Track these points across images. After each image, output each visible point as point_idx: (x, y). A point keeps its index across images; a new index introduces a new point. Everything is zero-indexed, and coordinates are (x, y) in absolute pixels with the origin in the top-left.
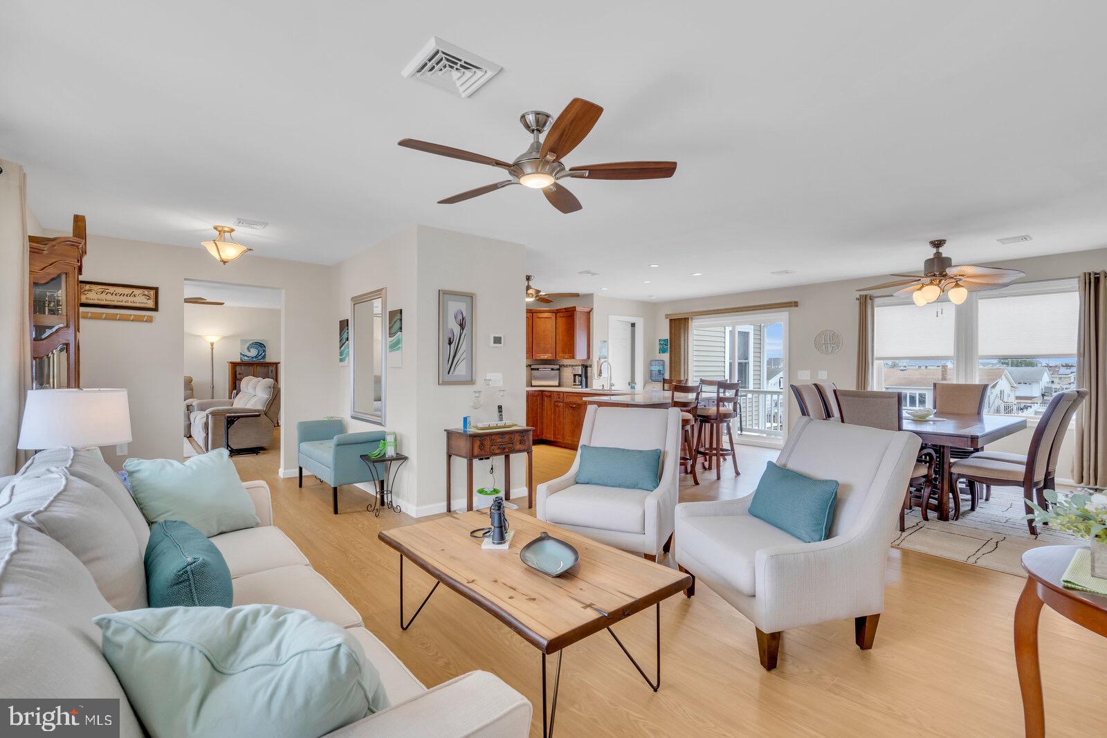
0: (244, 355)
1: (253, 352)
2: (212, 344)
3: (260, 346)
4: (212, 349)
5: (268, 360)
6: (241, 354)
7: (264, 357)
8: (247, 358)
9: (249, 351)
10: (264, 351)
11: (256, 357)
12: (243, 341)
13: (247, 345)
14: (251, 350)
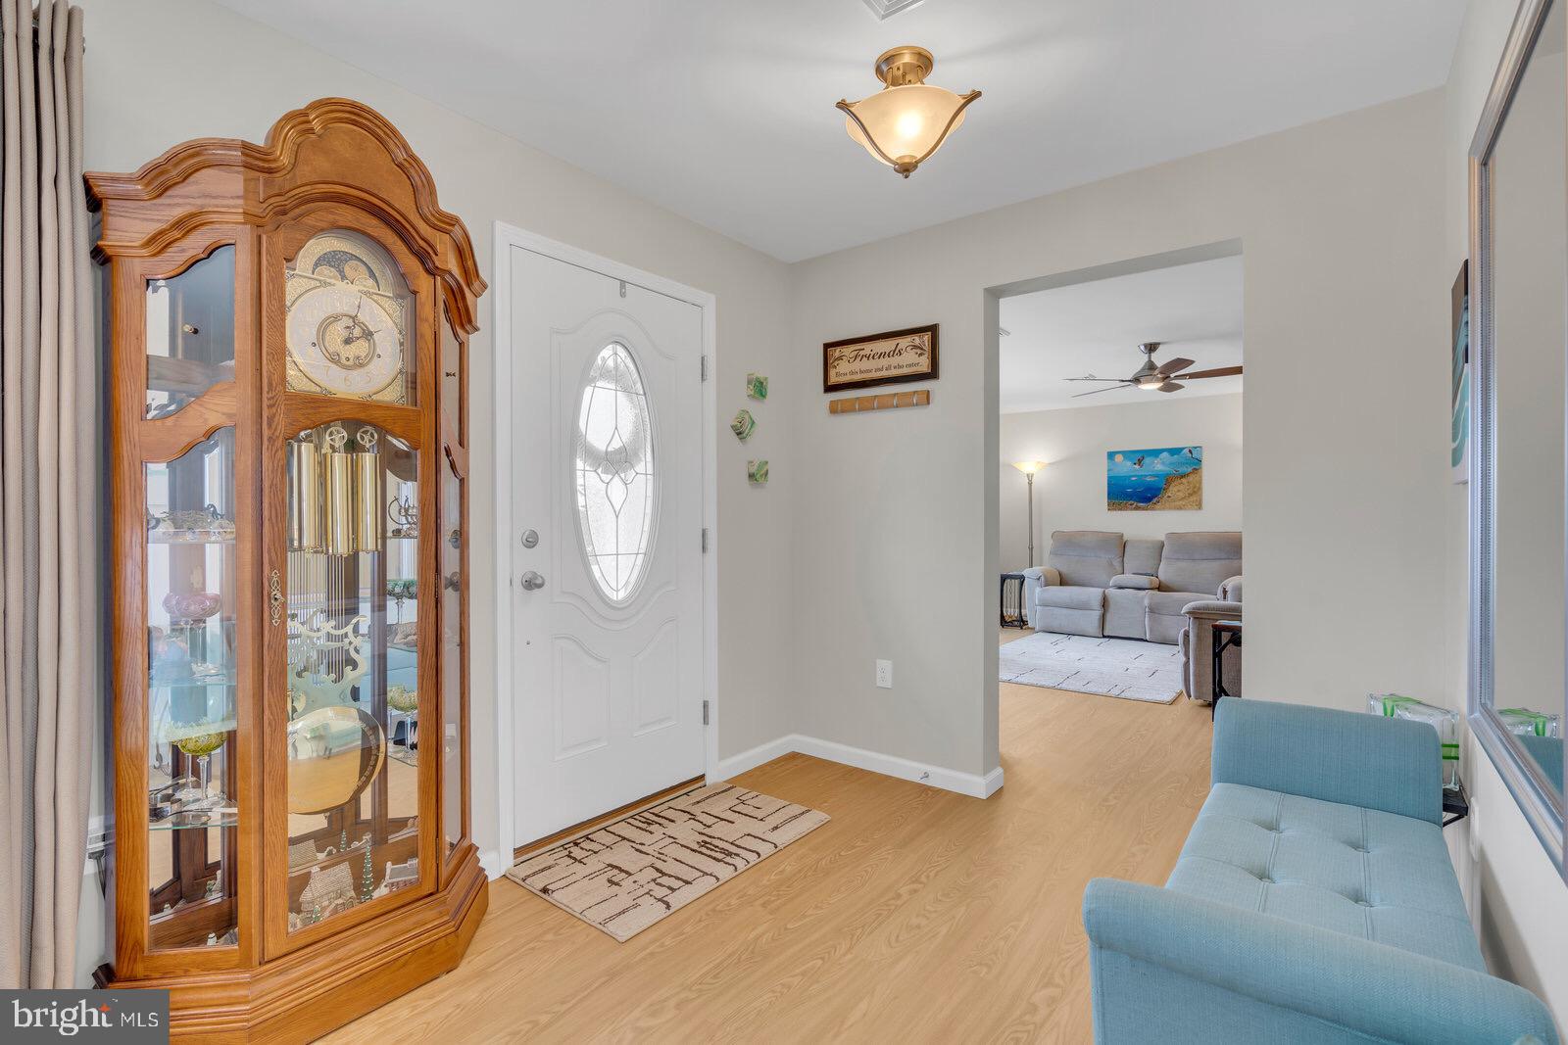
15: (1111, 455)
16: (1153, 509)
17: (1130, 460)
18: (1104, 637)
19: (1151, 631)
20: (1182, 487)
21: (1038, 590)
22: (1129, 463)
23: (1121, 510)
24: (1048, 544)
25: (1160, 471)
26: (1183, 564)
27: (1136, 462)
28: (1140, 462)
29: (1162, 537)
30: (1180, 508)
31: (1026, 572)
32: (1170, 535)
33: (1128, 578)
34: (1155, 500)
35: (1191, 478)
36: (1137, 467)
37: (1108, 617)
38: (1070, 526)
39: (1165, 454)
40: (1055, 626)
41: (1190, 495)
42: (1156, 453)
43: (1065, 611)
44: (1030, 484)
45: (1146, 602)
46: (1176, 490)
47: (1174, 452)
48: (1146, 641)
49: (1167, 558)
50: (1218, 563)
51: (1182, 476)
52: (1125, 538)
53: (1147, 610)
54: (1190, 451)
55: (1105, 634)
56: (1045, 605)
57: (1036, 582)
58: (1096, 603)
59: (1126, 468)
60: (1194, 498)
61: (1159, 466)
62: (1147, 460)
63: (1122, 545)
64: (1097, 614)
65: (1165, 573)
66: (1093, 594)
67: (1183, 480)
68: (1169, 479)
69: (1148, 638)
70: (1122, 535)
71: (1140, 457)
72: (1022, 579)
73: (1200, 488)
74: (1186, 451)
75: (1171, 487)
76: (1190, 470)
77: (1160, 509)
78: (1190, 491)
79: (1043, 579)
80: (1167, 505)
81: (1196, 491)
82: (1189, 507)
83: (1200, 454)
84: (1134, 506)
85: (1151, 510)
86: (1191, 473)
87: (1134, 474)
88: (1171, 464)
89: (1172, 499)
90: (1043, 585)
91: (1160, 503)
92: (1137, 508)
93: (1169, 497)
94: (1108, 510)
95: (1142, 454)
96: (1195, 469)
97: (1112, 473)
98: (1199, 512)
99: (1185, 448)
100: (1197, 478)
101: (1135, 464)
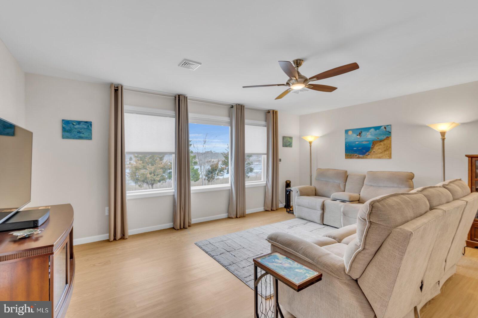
2: (443, 134)
4: (444, 139)
15: (347, 131)
18: (324, 224)
20: (380, 147)
22: (355, 135)
23: (351, 158)
25: (370, 138)
26: (373, 189)
27: (358, 134)
28: (360, 134)
29: (366, 173)
30: (380, 158)
33: (338, 194)
34: (367, 154)
35: (385, 142)
36: (359, 137)
37: (325, 214)
39: (372, 130)
41: (385, 151)
42: (368, 129)
43: (307, 209)
44: (311, 147)
46: (377, 148)
47: (377, 128)
51: (381, 141)
54: (385, 128)
57: (297, 194)
59: (354, 138)
60: (387, 152)
61: (369, 136)
62: (363, 133)
63: (346, 177)
66: (318, 202)
67: (382, 143)
68: (374, 143)
70: (347, 172)
71: (360, 132)
73: (390, 147)
74: (383, 128)
75: (375, 147)
76: (385, 137)
77: (370, 158)
78: (385, 149)
79: (299, 192)
80: (373, 156)
81: (388, 149)
82: (385, 157)
83: (391, 129)
84: (357, 157)
85: (365, 158)
86: (385, 139)
87: (357, 140)
88: (375, 135)
89: (376, 153)
90: (299, 195)
91: (369, 155)
92: (359, 158)
93: (374, 152)
94: (346, 158)
95: (361, 130)
96: (388, 137)
97: (347, 141)
98: (390, 160)
99: (383, 126)
100: (389, 142)
101: (358, 135)
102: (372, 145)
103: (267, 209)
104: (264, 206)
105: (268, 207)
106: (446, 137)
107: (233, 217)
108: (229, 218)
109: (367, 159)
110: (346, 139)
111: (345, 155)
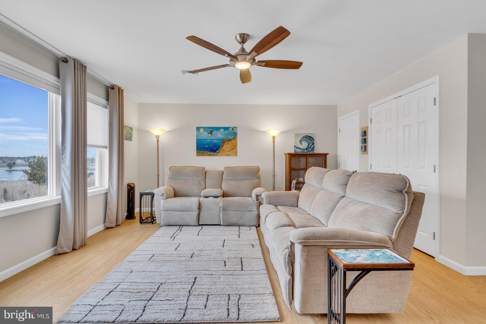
0: (297, 148)
1: (305, 145)
2: (274, 138)
3: (310, 139)
4: (274, 142)
5: (316, 151)
6: (295, 147)
7: (313, 149)
8: (299, 150)
9: (301, 144)
10: (313, 144)
11: (307, 149)
12: (296, 135)
13: (300, 138)
14: (303, 143)
15: (198, 129)
16: (217, 155)
17: (207, 131)
18: (199, 225)
19: (223, 220)
20: (229, 145)
21: (162, 201)
22: (206, 133)
23: (202, 156)
24: (167, 173)
25: (220, 137)
26: (233, 182)
27: (209, 132)
28: (211, 133)
29: (222, 169)
30: (228, 155)
31: (155, 191)
32: (226, 168)
33: (208, 191)
34: (217, 151)
35: (233, 142)
36: (210, 135)
37: (202, 214)
38: (179, 163)
39: (222, 130)
40: (172, 222)
41: (232, 149)
42: (218, 129)
43: (178, 213)
44: (158, 141)
45: (221, 205)
46: (226, 147)
47: (226, 129)
48: (220, 225)
49: (225, 179)
50: (248, 181)
51: (229, 140)
52: (206, 170)
53: (221, 209)
54: (232, 129)
55: (200, 224)
56: (166, 210)
57: (162, 197)
58: (195, 206)
59: (205, 135)
60: (234, 151)
61: (219, 135)
62: (214, 132)
63: (205, 173)
64: (195, 213)
65: (225, 187)
66: (193, 202)
67: (230, 142)
68: (224, 142)
69: (221, 224)
70: (204, 168)
71: (211, 130)
72: (153, 195)
73: (236, 146)
74: (231, 129)
75: (224, 145)
76: (232, 138)
77: (220, 156)
78: (232, 147)
79: (165, 194)
80: (223, 154)
81: (235, 147)
82: (232, 155)
83: (236, 131)
84: (208, 154)
85: (216, 156)
86: (232, 139)
87: (208, 138)
88: (225, 134)
89: (225, 151)
90: (165, 198)
91: (220, 153)
92: (210, 155)
93: (224, 150)
94: (197, 155)
95: (212, 129)
96: (234, 137)
97: (199, 138)
98: (236, 157)
99: (230, 127)
100: (235, 142)
101: (209, 134)
102: (222, 144)
103: (110, 226)
104: (104, 222)
105: (110, 223)
106: (275, 140)
107: (68, 250)
108: (58, 255)
109: (217, 156)
110: (197, 136)
111: (197, 152)
